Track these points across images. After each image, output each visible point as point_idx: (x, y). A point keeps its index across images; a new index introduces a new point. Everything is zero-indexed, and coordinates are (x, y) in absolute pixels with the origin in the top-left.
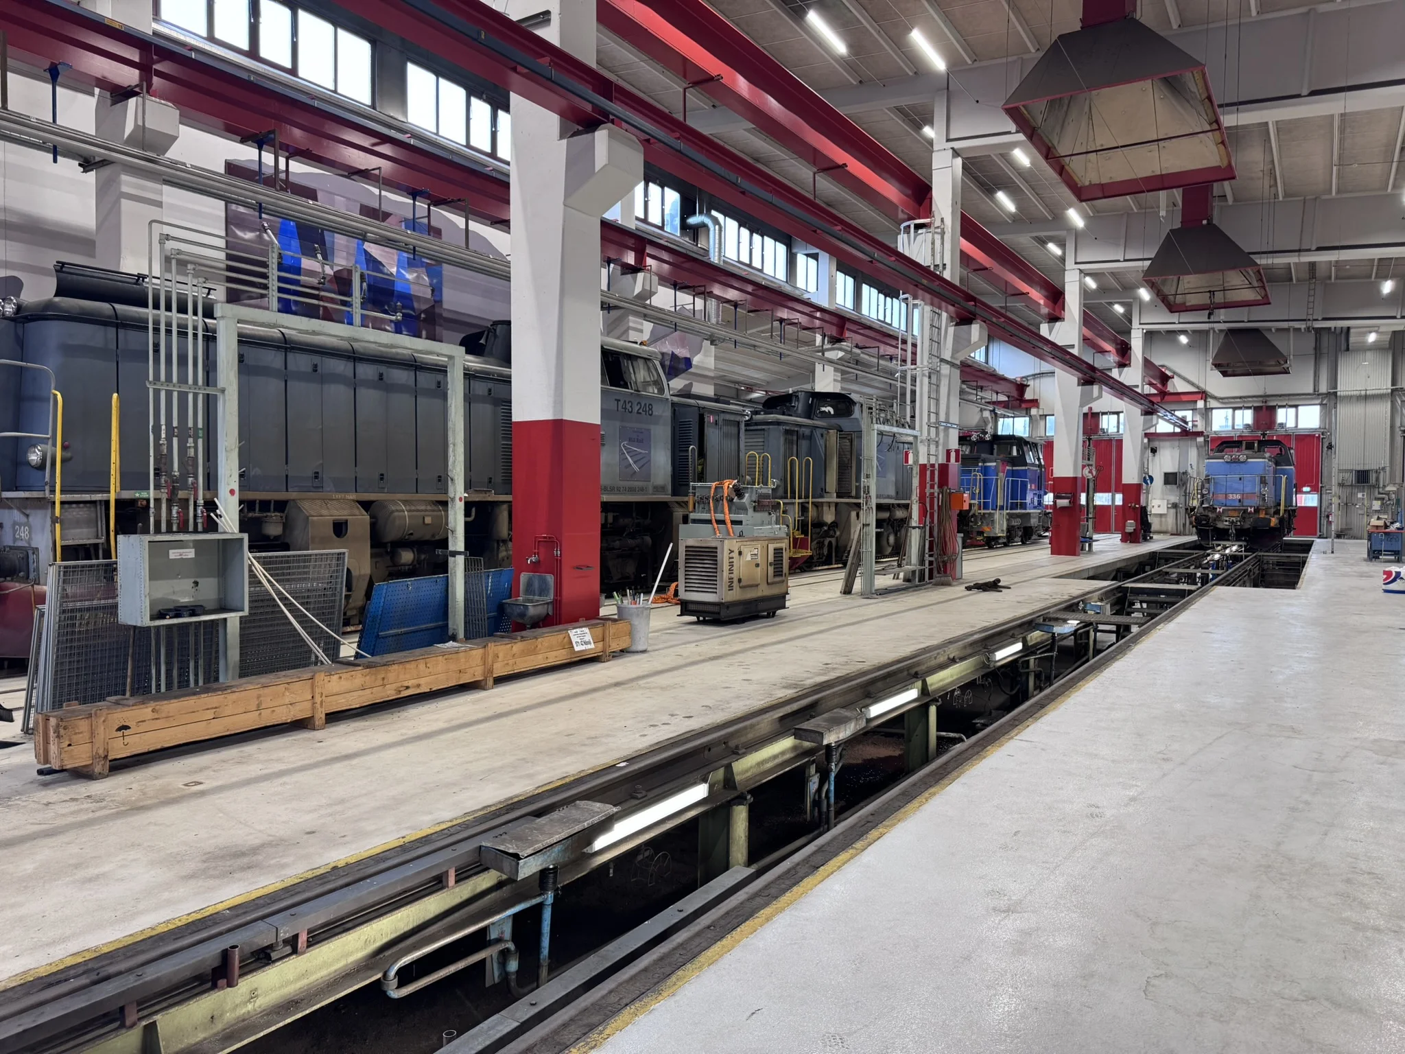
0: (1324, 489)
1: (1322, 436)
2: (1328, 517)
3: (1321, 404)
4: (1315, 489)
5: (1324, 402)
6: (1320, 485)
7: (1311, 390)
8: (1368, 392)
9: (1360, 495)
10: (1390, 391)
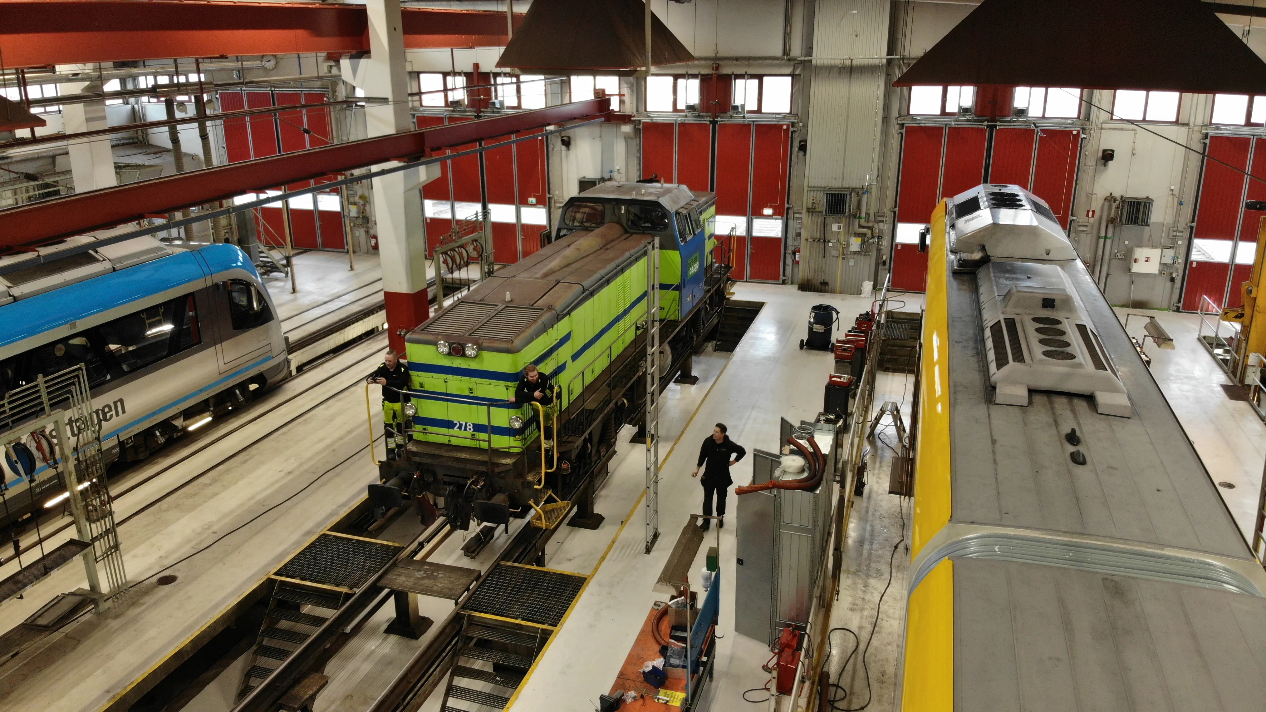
0: (791, 212)
1: (791, 129)
2: (794, 253)
3: (793, 75)
4: (779, 212)
5: (797, 72)
6: (786, 206)
7: (779, 53)
8: (855, 62)
9: (835, 227)
10: (884, 61)
